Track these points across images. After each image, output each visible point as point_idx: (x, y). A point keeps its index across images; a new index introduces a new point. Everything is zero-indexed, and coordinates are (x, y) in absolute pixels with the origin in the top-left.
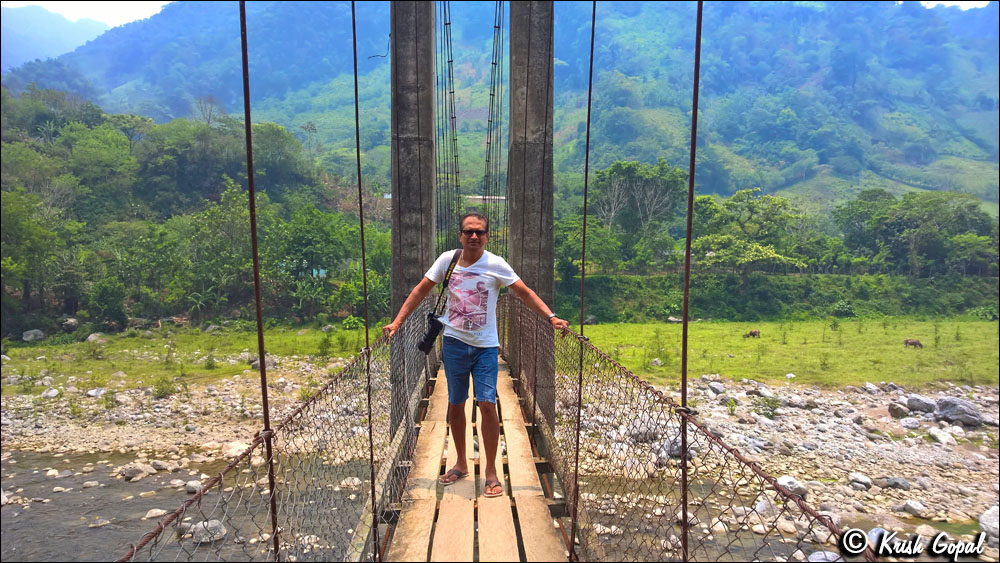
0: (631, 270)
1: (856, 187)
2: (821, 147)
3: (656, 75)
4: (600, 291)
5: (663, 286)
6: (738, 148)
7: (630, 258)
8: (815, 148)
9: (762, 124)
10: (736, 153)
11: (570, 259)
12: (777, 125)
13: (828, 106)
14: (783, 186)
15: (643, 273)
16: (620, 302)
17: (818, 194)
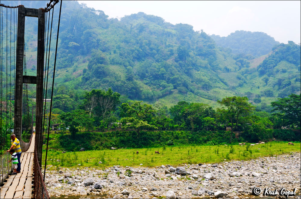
0: (99, 130)
1: (186, 98)
2: (174, 83)
3: (115, 52)
4: (86, 139)
5: (110, 136)
6: (145, 82)
7: (98, 125)
8: (173, 83)
9: (154, 74)
10: (144, 83)
11: (75, 126)
12: (159, 74)
13: (177, 68)
14: (161, 97)
15: (103, 131)
16: (94, 142)
17: (173, 100)
